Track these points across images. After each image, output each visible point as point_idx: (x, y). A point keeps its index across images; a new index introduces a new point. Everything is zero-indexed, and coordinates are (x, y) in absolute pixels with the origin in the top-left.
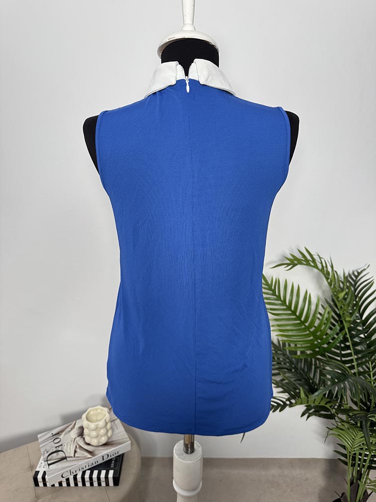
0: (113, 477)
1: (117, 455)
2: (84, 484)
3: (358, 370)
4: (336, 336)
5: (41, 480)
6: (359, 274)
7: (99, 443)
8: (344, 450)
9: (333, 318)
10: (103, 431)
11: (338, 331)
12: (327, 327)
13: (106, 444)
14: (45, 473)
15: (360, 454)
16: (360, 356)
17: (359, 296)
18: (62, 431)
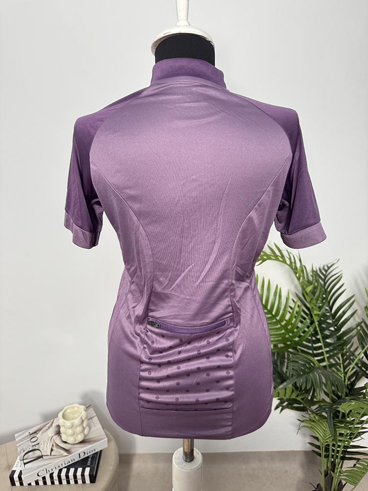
0: (89, 475)
1: (94, 452)
2: (60, 482)
3: (329, 362)
4: (306, 329)
5: (18, 479)
6: (329, 268)
7: (76, 441)
8: (317, 441)
9: (303, 311)
10: (79, 429)
11: (309, 325)
12: (298, 321)
13: (82, 442)
14: (21, 471)
16: (331, 348)
17: (328, 290)
18: (39, 430)
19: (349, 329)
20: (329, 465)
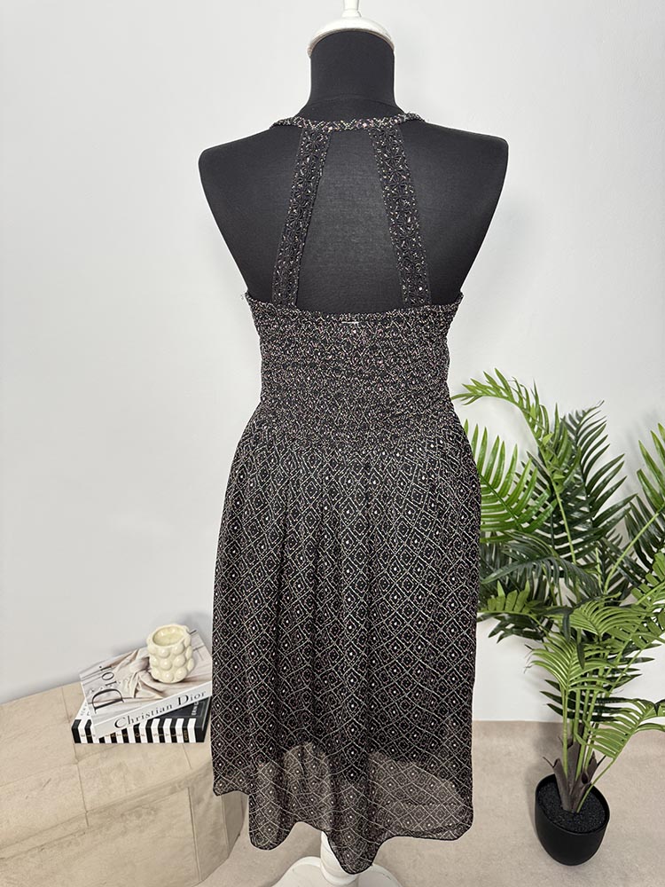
0: (195, 729)
1: (201, 698)
2: (150, 740)
3: (578, 563)
4: (542, 510)
5: (84, 733)
6: (585, 414)
7: (174, 679)
8: (558, 690)
10: (179, 660)
11: (546, 502)
12: (529, 496)
13: (183, 681)
14: (89, 722)
15: (583, 698)
16: (580, 540)
17: (582, 448)
18: (116, 664)
19: (611, 508)
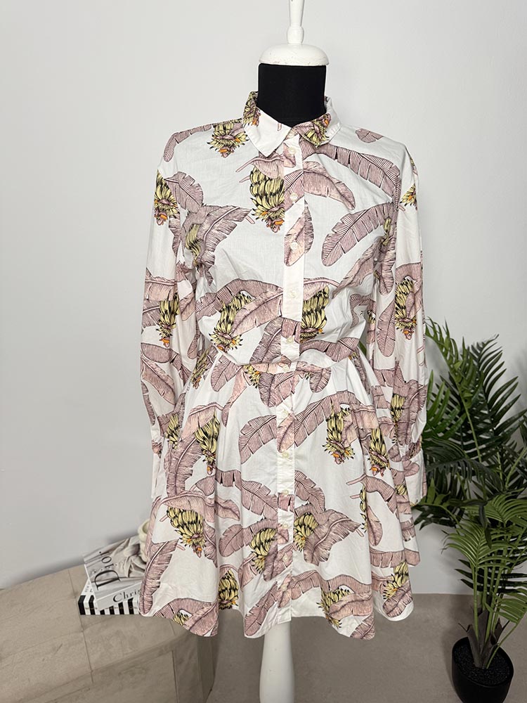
4: (454, 422)
5: (88, 606)
6: (484, 345)
8: (468, 568)
9: (451, 399)
11: (457, 416)
12: (444, 410)
14: (92, 597)
15: (489, 574)
17: (484, 372)
18: (112, 550)
20: (484, 599)
